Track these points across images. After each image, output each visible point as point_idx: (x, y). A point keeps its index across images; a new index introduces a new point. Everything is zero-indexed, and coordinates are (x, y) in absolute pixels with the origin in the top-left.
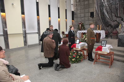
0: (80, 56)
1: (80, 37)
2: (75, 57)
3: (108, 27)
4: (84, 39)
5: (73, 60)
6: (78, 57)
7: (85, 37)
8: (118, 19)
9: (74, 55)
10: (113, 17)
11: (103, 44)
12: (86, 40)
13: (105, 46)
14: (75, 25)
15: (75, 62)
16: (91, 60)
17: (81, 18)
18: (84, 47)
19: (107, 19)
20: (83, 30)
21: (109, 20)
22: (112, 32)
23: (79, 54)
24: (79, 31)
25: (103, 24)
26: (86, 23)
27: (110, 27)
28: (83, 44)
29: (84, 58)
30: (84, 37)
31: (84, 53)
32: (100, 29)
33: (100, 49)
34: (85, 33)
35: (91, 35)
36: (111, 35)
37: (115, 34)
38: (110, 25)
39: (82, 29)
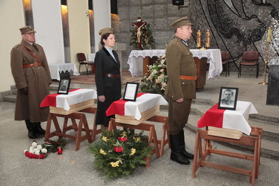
0: (139, 147)
1: (139, 72)
2: (121, 153)
3: (228, 37)
4: (154, 79)
5: (114, 164)
6: (134, 151)
7: (155, 71)
8: (261, 12)
9: (118, 144)
10: (247, 4)
11: (226, 101)
12: (159, 85)
13: (234, 109)
14: (121, 32)
15: (120, 170)
16: (180, 158)
17: (142, 6)
18: (153, 110)
19: (226, 10)
20: (147, 49)
21: (232, 16)
22: (242, 55)
23: (138, 139)
24: (135, 53)
25: (213, 28)
26: (159, 26)
27: (235, 37)
28: (150, 101)
29: (156, 151)
30: (152, 74)
31: (154, 133)
32: (208, 45)
33: (214, 118)
34: (155, 58)
35: (181, 64)
36: (238, 63)
37: (249, 61)
38: (237, 32)
39: (145, 44)
